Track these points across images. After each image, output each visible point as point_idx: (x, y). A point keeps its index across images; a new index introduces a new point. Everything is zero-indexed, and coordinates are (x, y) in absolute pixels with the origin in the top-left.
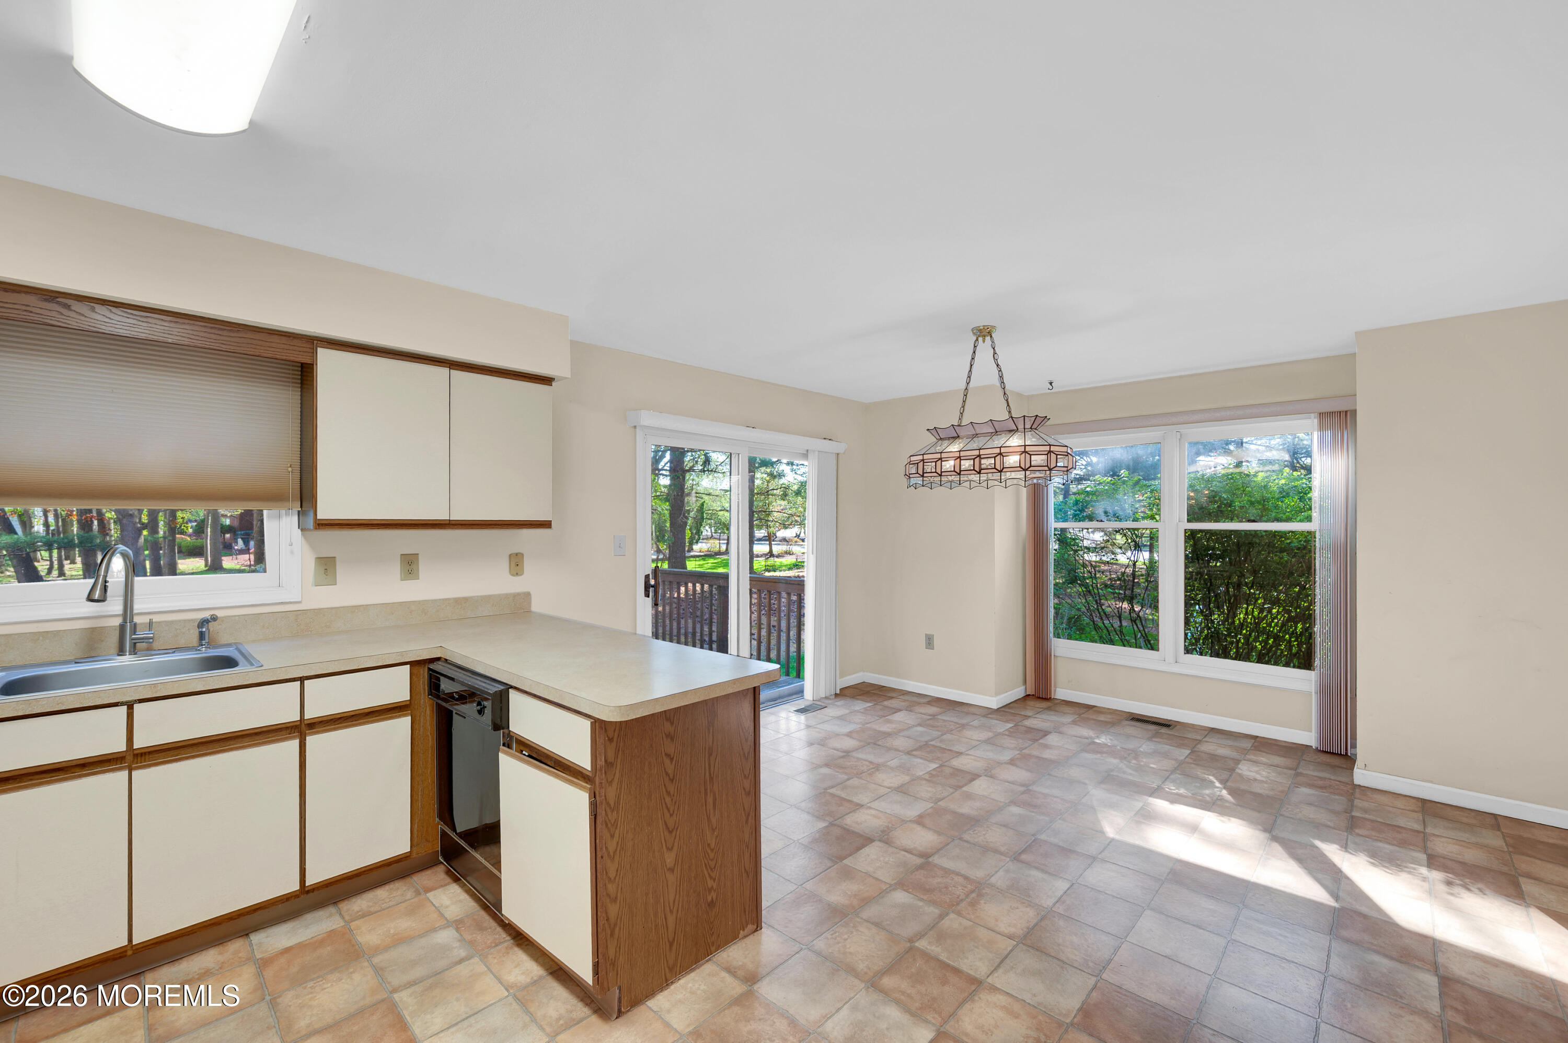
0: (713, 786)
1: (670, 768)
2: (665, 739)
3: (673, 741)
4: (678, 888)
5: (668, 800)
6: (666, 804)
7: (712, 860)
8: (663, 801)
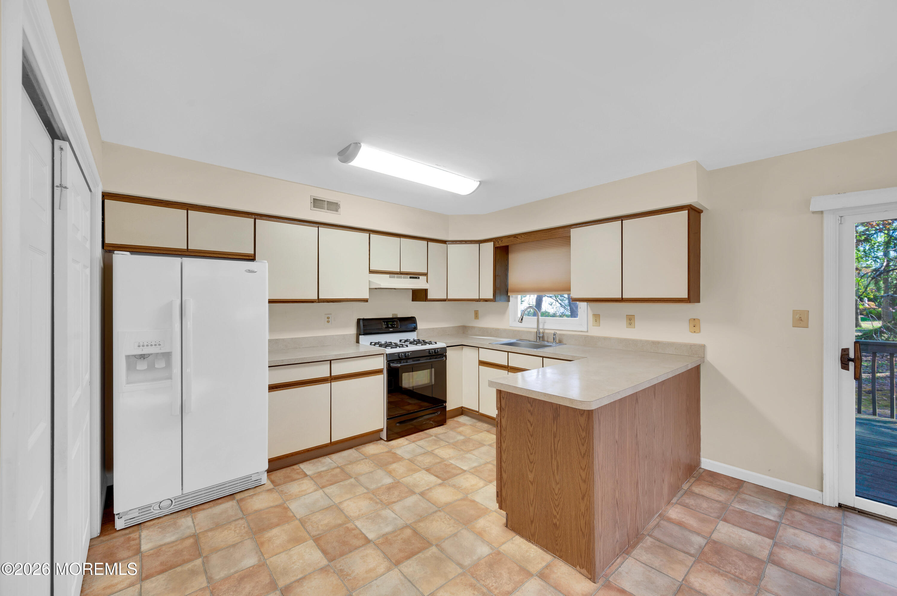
0: (557, 457)
1: (531, 429)
2: (528, 412)
3: (532, 415)
4: (535, 496)
5: (529, 445)
6: (528, 446)
7: (557, 500)
8: (527, 443)
